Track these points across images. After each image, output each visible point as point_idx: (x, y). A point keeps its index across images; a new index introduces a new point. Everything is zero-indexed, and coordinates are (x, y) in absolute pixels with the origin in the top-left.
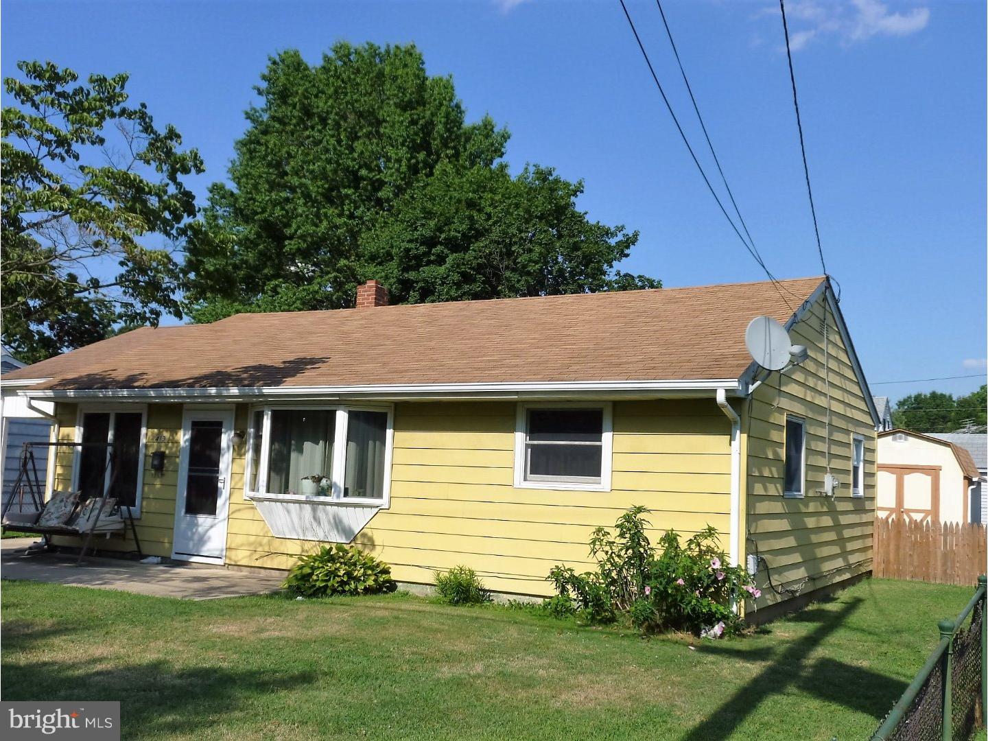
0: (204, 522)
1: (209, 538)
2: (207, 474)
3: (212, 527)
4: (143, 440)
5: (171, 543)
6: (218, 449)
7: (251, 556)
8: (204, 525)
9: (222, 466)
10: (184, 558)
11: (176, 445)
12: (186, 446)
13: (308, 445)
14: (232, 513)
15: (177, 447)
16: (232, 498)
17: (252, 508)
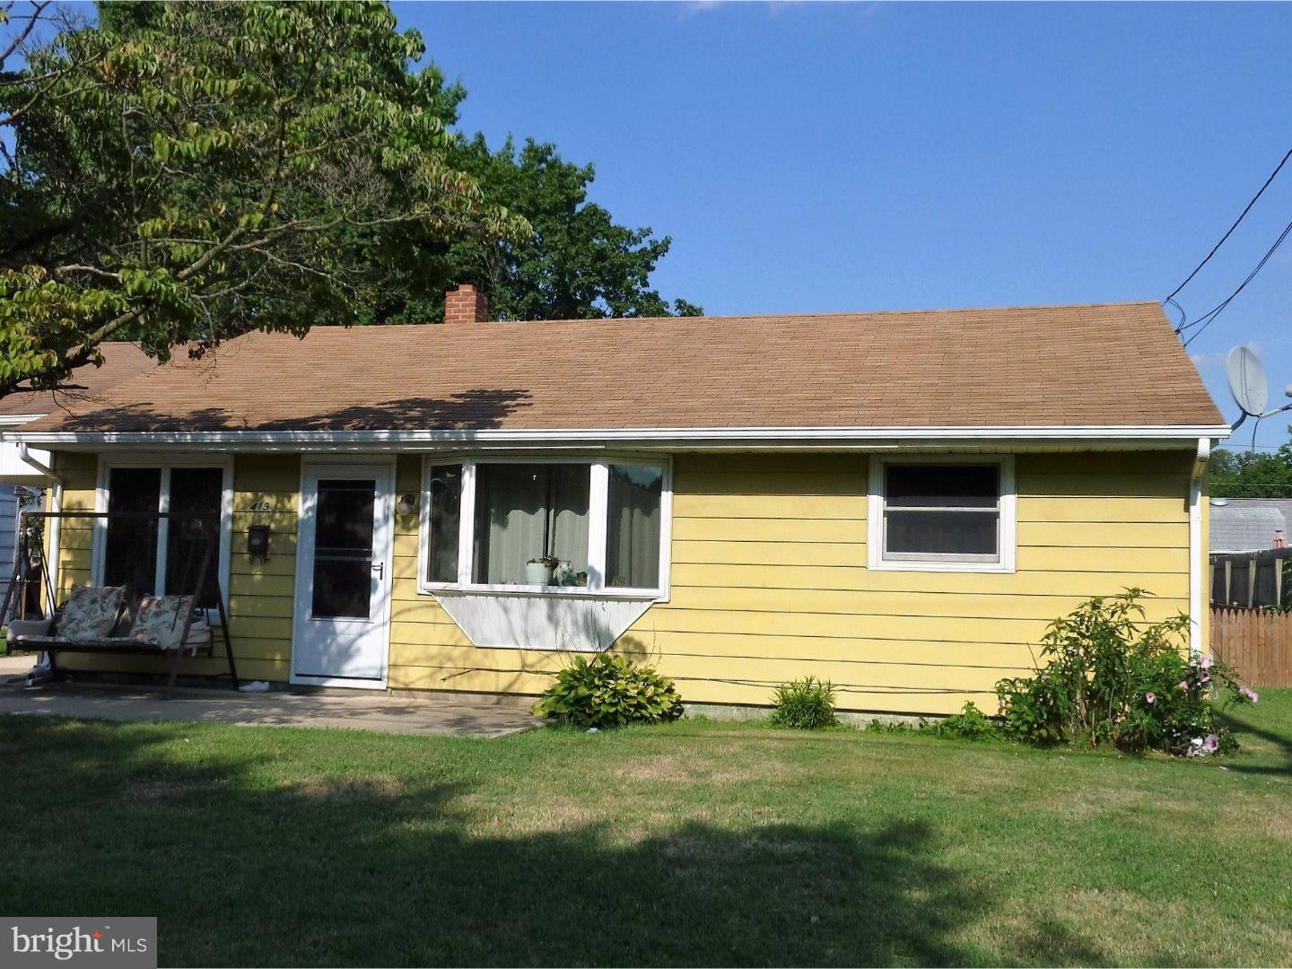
0: (348, 628)
1: (358, 650)
2: (349, 559)
3: (361, 635)
4: (227, 509)
5: (287, 661)
6: (369, 521)
7: (431, 676)
8: (347, 632)
9: (377, 546)
10: (314, 681)
11: (288, 515)
12: (309, 518)
13: (516, 516)
14: (397, 614)
15: (291, 519)
16: (395, 592)
17: (432, 606)
